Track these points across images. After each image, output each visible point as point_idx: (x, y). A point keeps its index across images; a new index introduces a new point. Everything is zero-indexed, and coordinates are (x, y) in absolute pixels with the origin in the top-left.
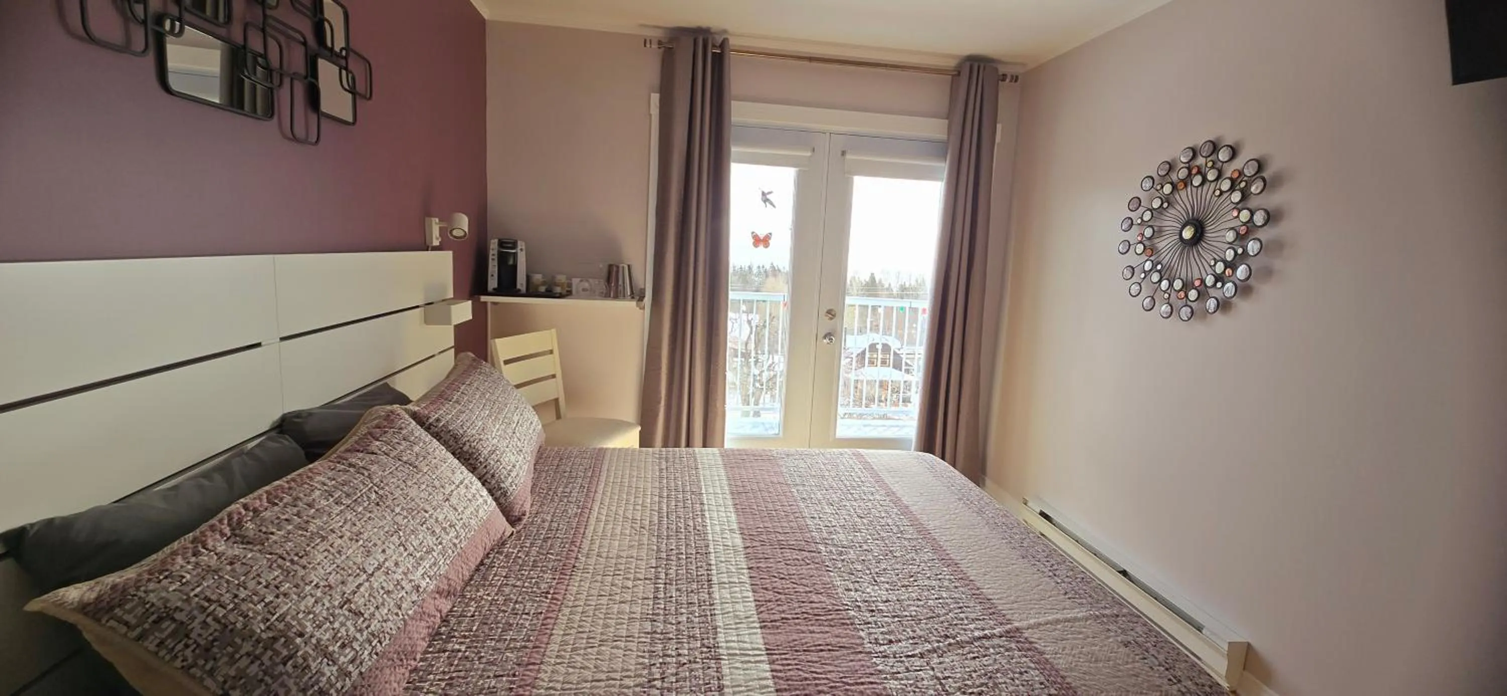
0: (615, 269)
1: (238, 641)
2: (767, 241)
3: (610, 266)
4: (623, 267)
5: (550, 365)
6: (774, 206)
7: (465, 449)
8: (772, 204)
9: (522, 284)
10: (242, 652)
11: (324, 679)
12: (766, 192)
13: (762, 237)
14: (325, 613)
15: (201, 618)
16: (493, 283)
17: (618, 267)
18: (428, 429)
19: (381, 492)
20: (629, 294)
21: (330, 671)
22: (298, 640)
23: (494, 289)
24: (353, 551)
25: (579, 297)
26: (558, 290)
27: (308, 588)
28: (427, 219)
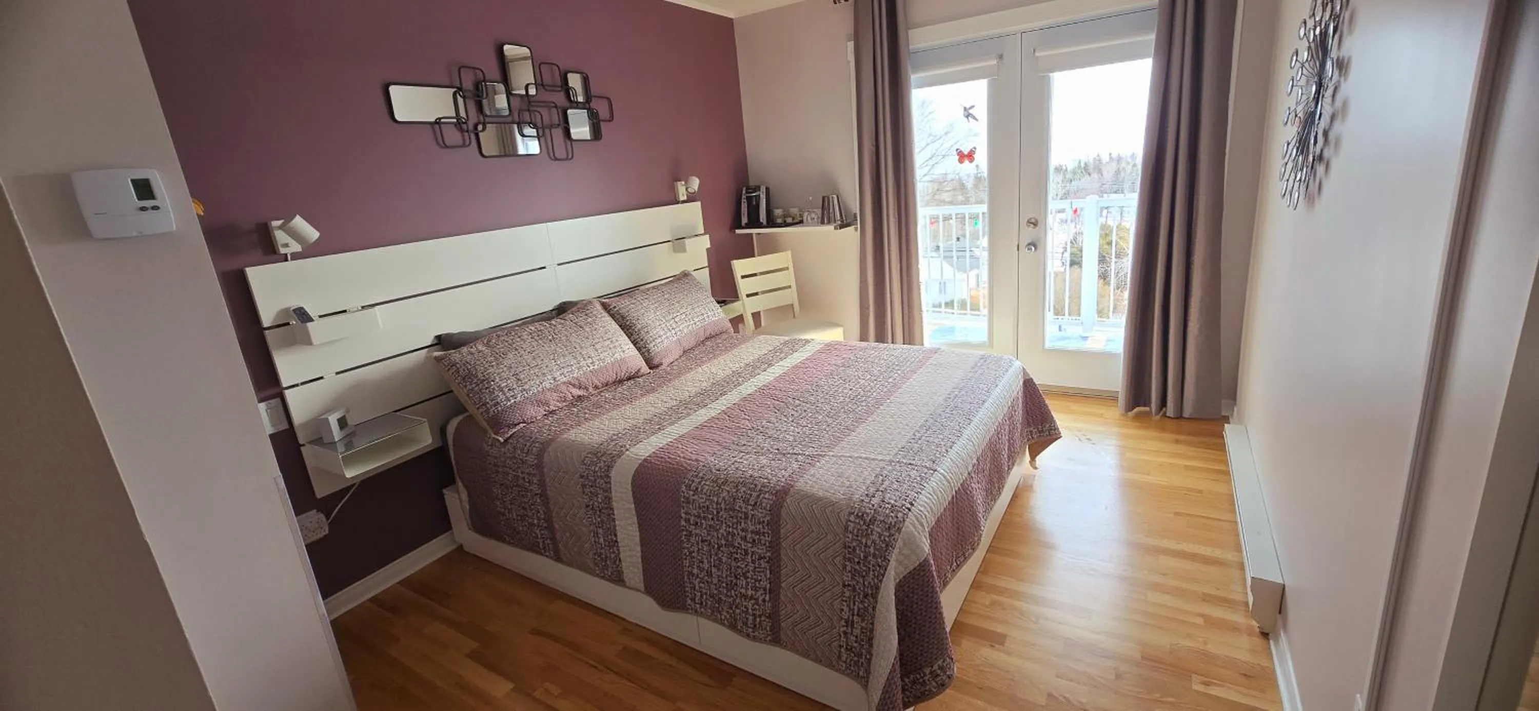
0: (826, 199)
1: (473, 377)
2: (971, 156)
3: (824, 198)
4: (833, 198)
5: (787, 278)
6: (977, 120)
7: (628, 323)
8: (974, 118)
9: (763, 219)
10: (474, 382)
11: (499, 399)
12: (968, 107)
13: (966, 153)
14: (506, 377)
15: (463, 367)
16: (745, 220)
17: (828, 198)
18: (608, 312)
19: (555, 336)
20: (839, 218)
21: (502, 397)
22: (492, 383)
23: (746, 224)
24: (529, 358)
25: (808, 225)
26: (789, 220)
27: (502, 366)
28: (675, 183)
